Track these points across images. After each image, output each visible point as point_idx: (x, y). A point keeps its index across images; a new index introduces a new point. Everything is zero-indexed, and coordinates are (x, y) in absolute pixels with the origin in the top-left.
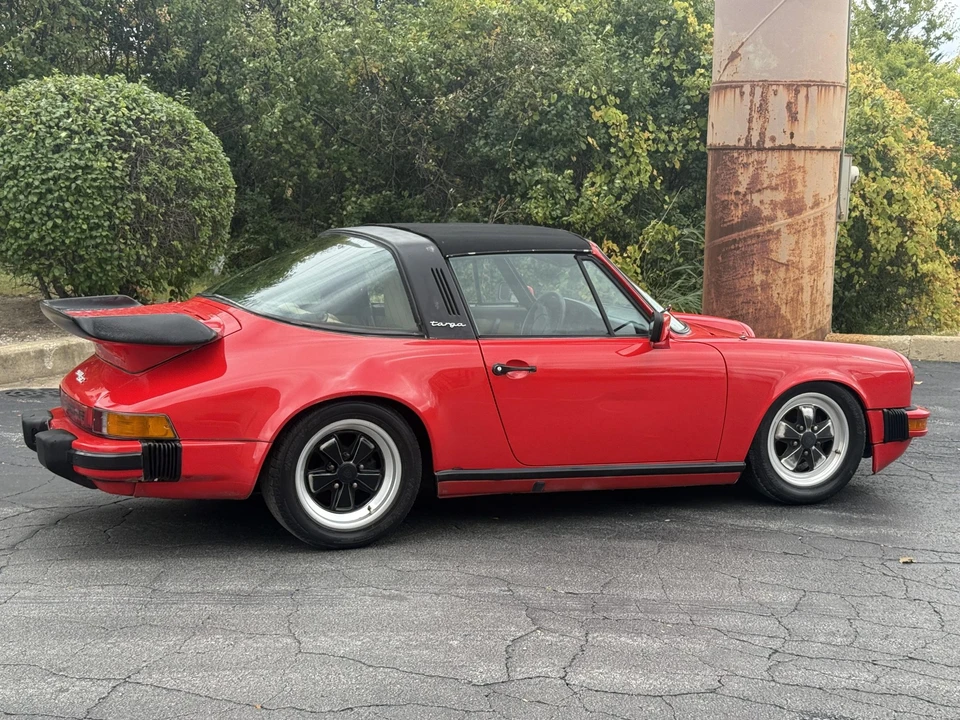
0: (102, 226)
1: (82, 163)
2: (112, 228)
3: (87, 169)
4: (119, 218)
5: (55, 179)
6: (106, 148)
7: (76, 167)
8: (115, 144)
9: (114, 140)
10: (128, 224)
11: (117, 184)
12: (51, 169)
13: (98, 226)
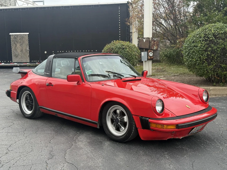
0: (198, 60)
1: (196, 45)
2: (200, 60)
3: (197, 46)
4: (202, 58)
5: (191, 49)
6: (202, 41)
7: (195, 46)
8: (204, 40)
9: (205, 39)
10: (204, 60)
11: (202, 50)
12: (190, 47)
13: (197, 60)
